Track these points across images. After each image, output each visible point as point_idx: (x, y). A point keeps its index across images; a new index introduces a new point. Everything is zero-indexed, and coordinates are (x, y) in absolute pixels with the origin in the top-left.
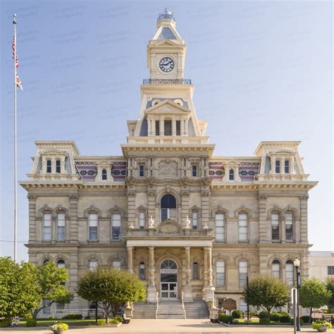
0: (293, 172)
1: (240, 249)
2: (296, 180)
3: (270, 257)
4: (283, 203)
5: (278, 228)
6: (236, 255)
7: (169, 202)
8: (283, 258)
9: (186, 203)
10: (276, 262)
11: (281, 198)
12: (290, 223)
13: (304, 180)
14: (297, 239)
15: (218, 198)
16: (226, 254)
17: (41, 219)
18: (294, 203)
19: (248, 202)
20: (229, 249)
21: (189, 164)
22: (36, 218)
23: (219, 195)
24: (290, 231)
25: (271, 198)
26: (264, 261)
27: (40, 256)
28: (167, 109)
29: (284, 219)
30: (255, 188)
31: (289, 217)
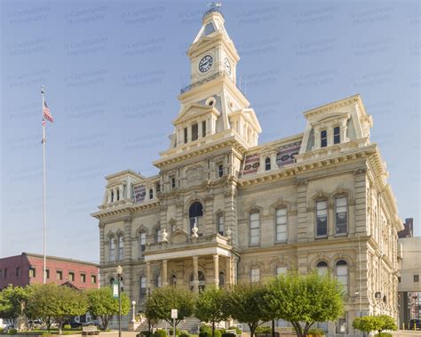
0: (345, 139)
1: (276, 252)
2: (348, 149)
3: (313, 259)
4: (329, 186)
5: (325, 222)
6: (271, 259)
7: (196, 210)
8: (331, 257)
9: (211, 208)
10: (322, 264)
11: (327, 179)
12: (344, 210)
13: (360, 146)
14: (351, 231)
15: (251, 195)
16: (260, 260)
17: (108, 243)
18: (346, 181)
19: (284, 193)
20: (264, 253)
21: (213, 164)
22: (105, 243)
23: (252, 192)
24: (342, 223)
25: (313, 182)
26: (302, 265)
27: (107, 275)
28: (192, 113)
29: (331, 207)
30: (292, 173)
31: (342, 202)
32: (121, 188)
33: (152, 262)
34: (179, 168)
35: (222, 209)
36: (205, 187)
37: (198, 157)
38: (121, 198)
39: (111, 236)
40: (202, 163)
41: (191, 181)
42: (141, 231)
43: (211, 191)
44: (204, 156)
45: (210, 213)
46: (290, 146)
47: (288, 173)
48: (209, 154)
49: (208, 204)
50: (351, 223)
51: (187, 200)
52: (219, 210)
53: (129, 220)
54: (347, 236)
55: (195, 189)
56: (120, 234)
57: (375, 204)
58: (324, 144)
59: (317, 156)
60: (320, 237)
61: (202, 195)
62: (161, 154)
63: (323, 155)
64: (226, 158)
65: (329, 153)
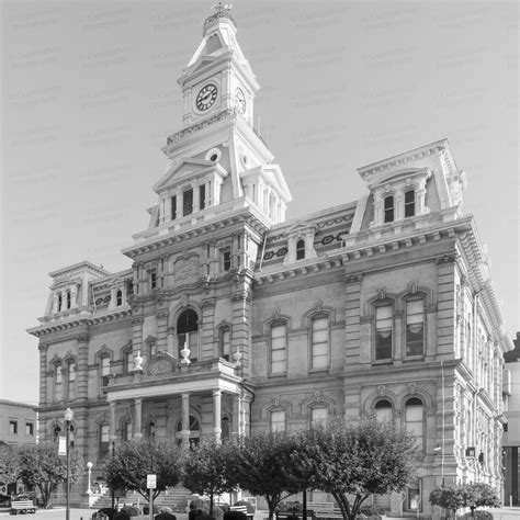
0: (422, 209)
1: (311, 386)
2: (427, 225)
3: (368, 396)
4: (397, 282)
5: (390, 337)
6: (303, 396)
7: (188, 323)
8: (398, 394)
9: (209, 319)
10: (383, 404)
11: (392, 273)
12: (419, 319)
13: (446, 219)
14: (429, 352)
15: (273, 298)
16: (285, 398)
17: (52, 373)
18: (423, 275)
19: (325, 295)
20: (292, 388)
21: (215, 253)
22: (47, 374)
23: (274, 294)
24: (415, 339)
25: (372, 277)
26: (352, 406)
27: (50, 422)
28: (185, 173)
29: (400, 315)
30: (338, 264)
31: (416, 308)
32: (73, 289)
33: (118, 402)
34: (162, 259)
35: (229, 320)
36: (201, 286)
37: (193, 241)
38: (73, 305)
39: (57, 362)
40: (198, 250)
41: (180, 278)
42: (103, 355)
43: (212, 293)
44: (202, 239)
45: (209, 326)
46: (335, 221)
47: (332, 264)
48: (210, 236)
49: (206, 313)
50: (430, 340)
51: (174, 307)
52: (224, 321)
53: (86, 339)
54: (423, 360)
55: (187, 290)
56: (70, 360)
57: (469, 309)
58: (389, 216)
59: (378, 236)
60: (381, 361)
61: (197, 299)
62: (135, 237)
63: (388, 235)
64: (236, 242)
65: (398, 231)
